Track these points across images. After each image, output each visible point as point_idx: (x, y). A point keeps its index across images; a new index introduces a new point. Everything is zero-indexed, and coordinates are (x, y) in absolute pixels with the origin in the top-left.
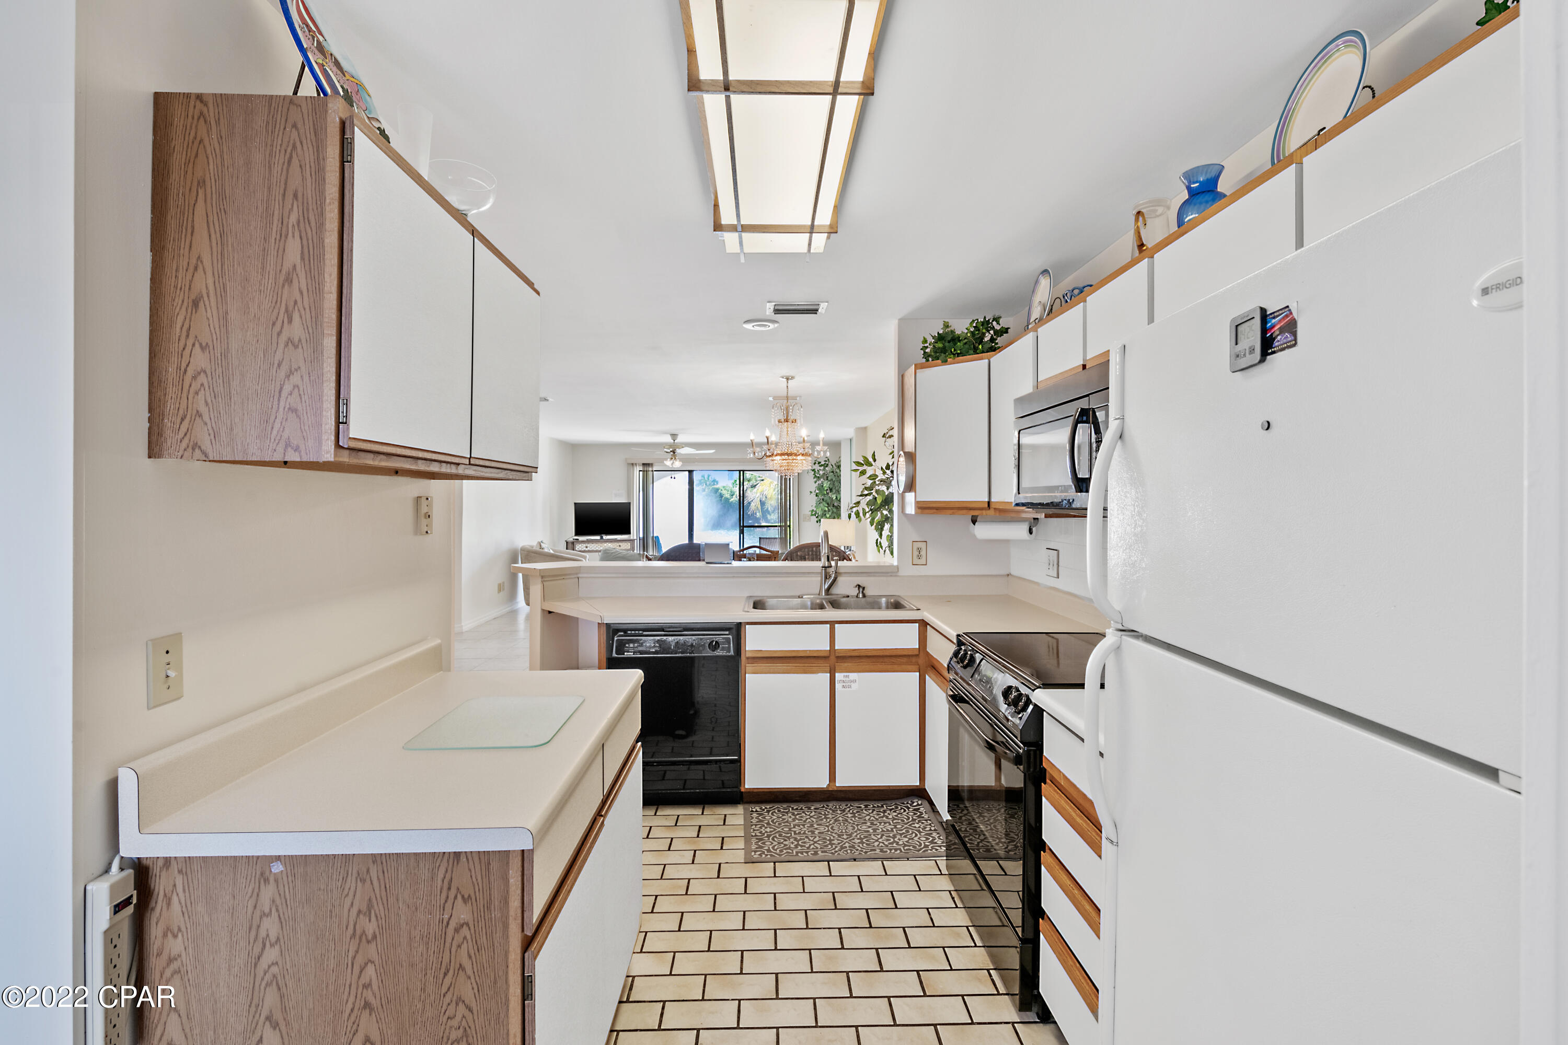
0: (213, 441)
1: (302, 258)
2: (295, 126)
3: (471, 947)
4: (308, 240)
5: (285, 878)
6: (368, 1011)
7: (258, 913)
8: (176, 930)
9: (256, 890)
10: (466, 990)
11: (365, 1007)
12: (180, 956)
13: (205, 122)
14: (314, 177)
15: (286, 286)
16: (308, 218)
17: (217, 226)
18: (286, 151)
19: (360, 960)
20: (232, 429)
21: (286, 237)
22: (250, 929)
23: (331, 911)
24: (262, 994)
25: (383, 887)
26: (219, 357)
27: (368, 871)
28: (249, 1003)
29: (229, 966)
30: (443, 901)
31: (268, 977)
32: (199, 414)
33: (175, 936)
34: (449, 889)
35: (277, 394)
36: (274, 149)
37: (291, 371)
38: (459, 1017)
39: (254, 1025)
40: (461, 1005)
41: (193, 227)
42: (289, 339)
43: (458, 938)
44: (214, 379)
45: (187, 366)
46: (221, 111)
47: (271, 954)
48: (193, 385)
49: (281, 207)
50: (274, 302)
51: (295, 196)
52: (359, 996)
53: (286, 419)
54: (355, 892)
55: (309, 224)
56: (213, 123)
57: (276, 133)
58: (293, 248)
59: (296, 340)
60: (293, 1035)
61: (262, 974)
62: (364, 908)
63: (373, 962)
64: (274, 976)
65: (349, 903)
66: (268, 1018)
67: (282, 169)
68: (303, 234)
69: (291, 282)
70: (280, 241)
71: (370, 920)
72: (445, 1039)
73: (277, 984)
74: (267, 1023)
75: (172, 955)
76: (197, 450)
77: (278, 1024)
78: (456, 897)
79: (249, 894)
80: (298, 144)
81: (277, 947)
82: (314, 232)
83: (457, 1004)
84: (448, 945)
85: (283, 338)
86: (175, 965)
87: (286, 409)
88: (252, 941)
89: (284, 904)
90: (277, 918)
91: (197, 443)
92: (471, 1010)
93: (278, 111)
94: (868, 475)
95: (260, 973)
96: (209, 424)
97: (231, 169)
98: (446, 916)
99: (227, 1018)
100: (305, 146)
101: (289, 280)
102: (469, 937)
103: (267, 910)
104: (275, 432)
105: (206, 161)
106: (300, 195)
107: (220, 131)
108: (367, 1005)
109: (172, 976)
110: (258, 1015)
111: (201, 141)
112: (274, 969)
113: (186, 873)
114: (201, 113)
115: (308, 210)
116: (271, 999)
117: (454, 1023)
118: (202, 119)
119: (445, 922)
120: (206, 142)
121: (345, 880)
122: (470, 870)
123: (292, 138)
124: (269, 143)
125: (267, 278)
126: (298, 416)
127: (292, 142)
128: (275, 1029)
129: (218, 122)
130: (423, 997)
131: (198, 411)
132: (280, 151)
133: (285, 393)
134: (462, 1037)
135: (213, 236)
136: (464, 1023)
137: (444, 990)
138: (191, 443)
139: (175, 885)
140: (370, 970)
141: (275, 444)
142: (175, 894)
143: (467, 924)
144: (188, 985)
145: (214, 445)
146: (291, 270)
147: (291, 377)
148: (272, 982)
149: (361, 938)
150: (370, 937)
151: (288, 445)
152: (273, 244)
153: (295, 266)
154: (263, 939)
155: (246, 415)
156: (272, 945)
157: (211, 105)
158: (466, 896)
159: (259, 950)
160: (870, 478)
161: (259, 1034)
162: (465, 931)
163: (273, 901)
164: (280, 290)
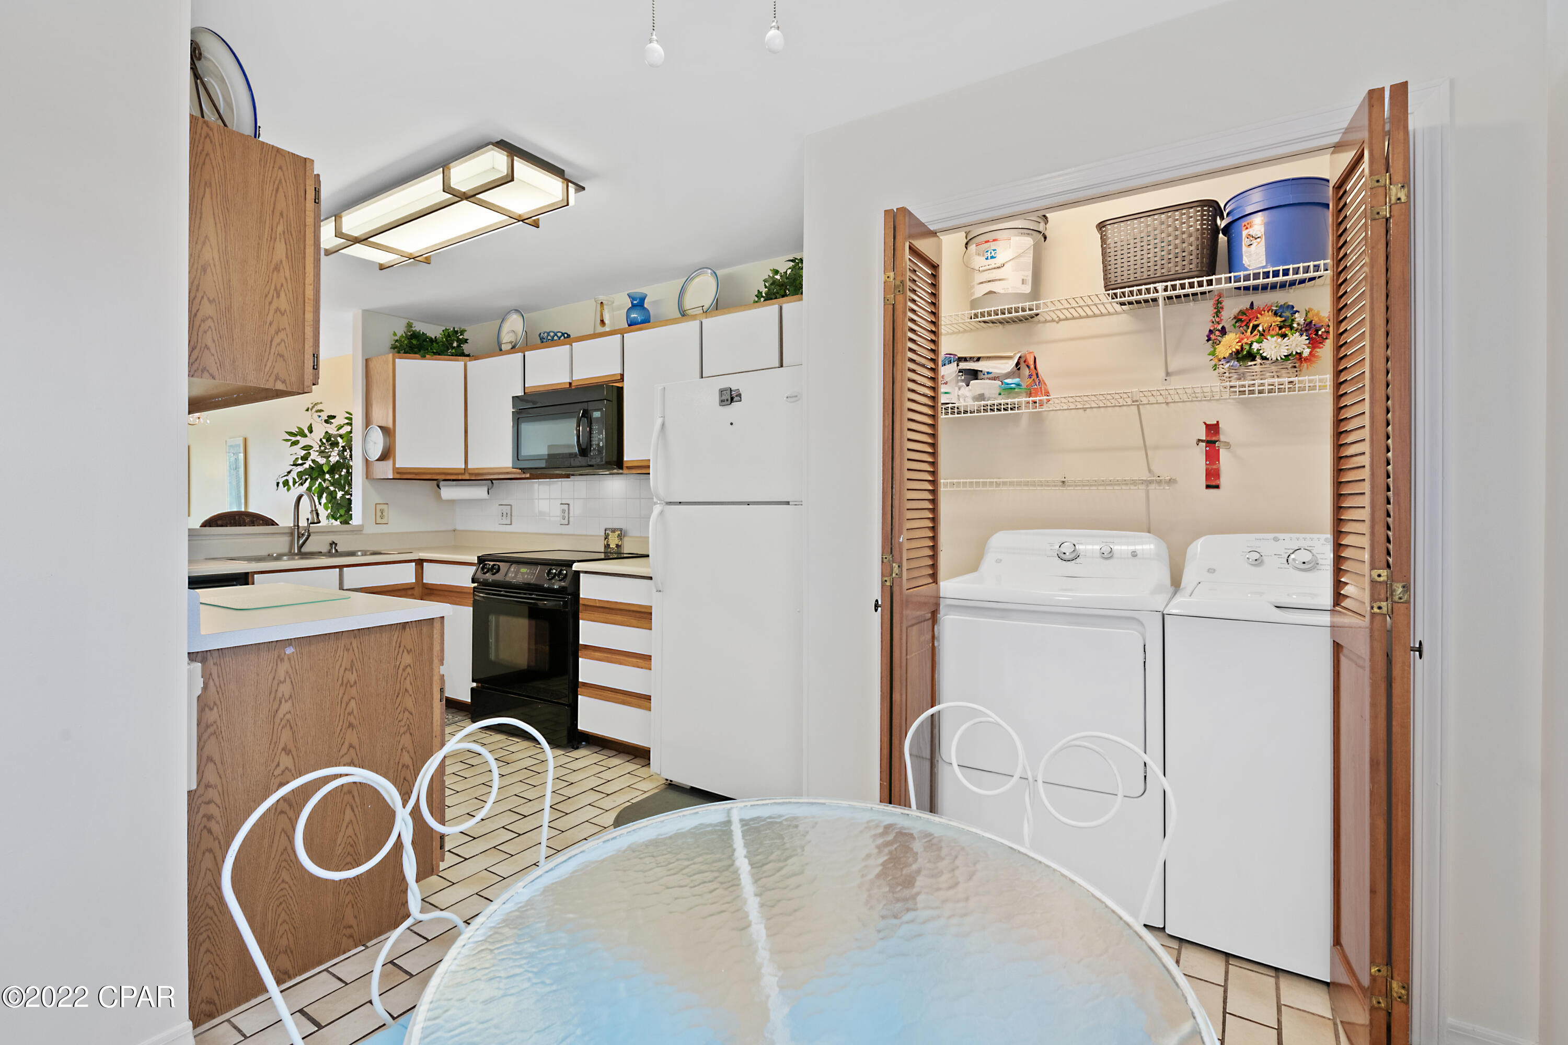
0: (219, 368)
1: (287, 257)
2: (280, 168)
3: (412, 678)
4: (290, 246)
5: (295, 657)
6: (351, 728)
7: (276, 682)
8: (212, 705)
9: (274, 668)
10: (409, 703)
11: (349, 727)
12: (215, 722)
13: (211, 142)
14: (294, 206)
15: (275, 273)
16: (291, 232)
17: (221, 219)
18: (274, 183)
19: (346, 698)
20: (234, 362)
21: (275, 240)
22: (270, 694)
23: (327, 672)
24: (279, 734)
25: (360, 651)
26: (224, 311)
27: (351, 644)
28: (269, 742)
29: (255, 721)
30: (396, 654)
31: (284, 722)
32: (207, 347)
33: (211, 709)
34: (400, 647)
35: (269, 343)
36: (266, 179)
37: (279, 330)
38: (405, 720)
39: (273, 756)
40: (407, 713)
41: (201, 213)
42: (277, 308)
43: (405, 674)
44: (220, 325)
45: (197, 311)
46: (224, 138)
47: (286, 707)
48: (202, 326)
49: (271, 219)
50: (266, 281)
51: (281, 214)
52: (345, 721)
53: (276, 361)
54: (343, 658)
55: (291, 235)
56: (217, 144)
57: (267, 169)
58: (280, 251)
59: (283, 310)
60: (301, 755)
61: (279, 721)
62: (349, 667)
63: (353, 698)
64: (288, 721)
65: (339, 665)
66: (283, 749)
67: (272, 194)
68: (287, 242)
69: (279, 270)
70: (270, 241)
71: (352, 673)
72: (397, 734)
73: (290, 726)
74: (283, 752)
75: (209, 723)
76: (205, 372)
77: (290, 751)
78: (403, 651)
79: (269, 671)
80: (283, 181)
81: (290, 702)
82: (295, 242)
83: (404, 712)
84: (399, 679)
85: (274, 306)
86: (211, 730)
87: (276, 354)
88: (271, 701)
89: (295, 673)
90: (290, 682)
91: (205, 367)
92: (411, 714)
93: (268, 154)
94: (301, 445)
95: (277, 720)
96: (216, 355)
97: (232, 182)
98: (398, 663)
99: (253, 756)
100: (288, 184)
101: (277, 269)
102: (410, 672)
103: (282, 679)
104: (267, 368)
105: (212, 170)
106: (285, 215)
107: (223, 152)
108: (351, 725)
109: (209, 737)
110: (276, 748)
111: (207, 155)
112: (288, 716)
113: (220, 664)
114: (207, 135)
115: (291, 226)
116: (286, 736)
117: (403, 723)
118: (208, 139)
119: (397, 667)
120: (212, 155)
121: (336, 651)
122: (411, 634)
123: (279, 176)
124: (262, 173)
125: (261, 263)
126: (284, 360)
127: (278, 178)
128: (288, 754)
129: (221, 145)
130: (384, 712)
131: (206, 345)
132: (270, 181)
133: (274, 344)
134: (407, 731)
135: (218, 225)
136: (408, 722)
137: (397, 705)
138: (201, 367)
139: (211, 674)
140: (353, 703)
141: (268, 376)
142: (211, 680)
143: (410, 666)
144: (222, 741)
145: (220, 371)
146: (279, 262)
147: (279, 333)
148: (286, 725)
149: (347, 685)
150: (352, 683)
151: (277, 378)
152: (265, 243)
153: (281, 262)
154: (280, 698)
155: (245, 353)
156: (286, 701)
157: (215, 131)
158: (409, 650)
159: (277, 706)
160: (303, 448)
161: (277, 761)
162: (408, 670)
163: (287, 672)
164: (271, 275)
